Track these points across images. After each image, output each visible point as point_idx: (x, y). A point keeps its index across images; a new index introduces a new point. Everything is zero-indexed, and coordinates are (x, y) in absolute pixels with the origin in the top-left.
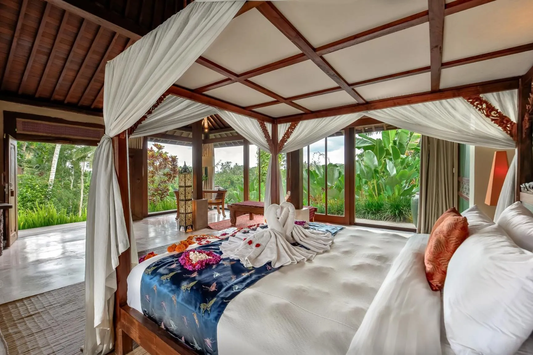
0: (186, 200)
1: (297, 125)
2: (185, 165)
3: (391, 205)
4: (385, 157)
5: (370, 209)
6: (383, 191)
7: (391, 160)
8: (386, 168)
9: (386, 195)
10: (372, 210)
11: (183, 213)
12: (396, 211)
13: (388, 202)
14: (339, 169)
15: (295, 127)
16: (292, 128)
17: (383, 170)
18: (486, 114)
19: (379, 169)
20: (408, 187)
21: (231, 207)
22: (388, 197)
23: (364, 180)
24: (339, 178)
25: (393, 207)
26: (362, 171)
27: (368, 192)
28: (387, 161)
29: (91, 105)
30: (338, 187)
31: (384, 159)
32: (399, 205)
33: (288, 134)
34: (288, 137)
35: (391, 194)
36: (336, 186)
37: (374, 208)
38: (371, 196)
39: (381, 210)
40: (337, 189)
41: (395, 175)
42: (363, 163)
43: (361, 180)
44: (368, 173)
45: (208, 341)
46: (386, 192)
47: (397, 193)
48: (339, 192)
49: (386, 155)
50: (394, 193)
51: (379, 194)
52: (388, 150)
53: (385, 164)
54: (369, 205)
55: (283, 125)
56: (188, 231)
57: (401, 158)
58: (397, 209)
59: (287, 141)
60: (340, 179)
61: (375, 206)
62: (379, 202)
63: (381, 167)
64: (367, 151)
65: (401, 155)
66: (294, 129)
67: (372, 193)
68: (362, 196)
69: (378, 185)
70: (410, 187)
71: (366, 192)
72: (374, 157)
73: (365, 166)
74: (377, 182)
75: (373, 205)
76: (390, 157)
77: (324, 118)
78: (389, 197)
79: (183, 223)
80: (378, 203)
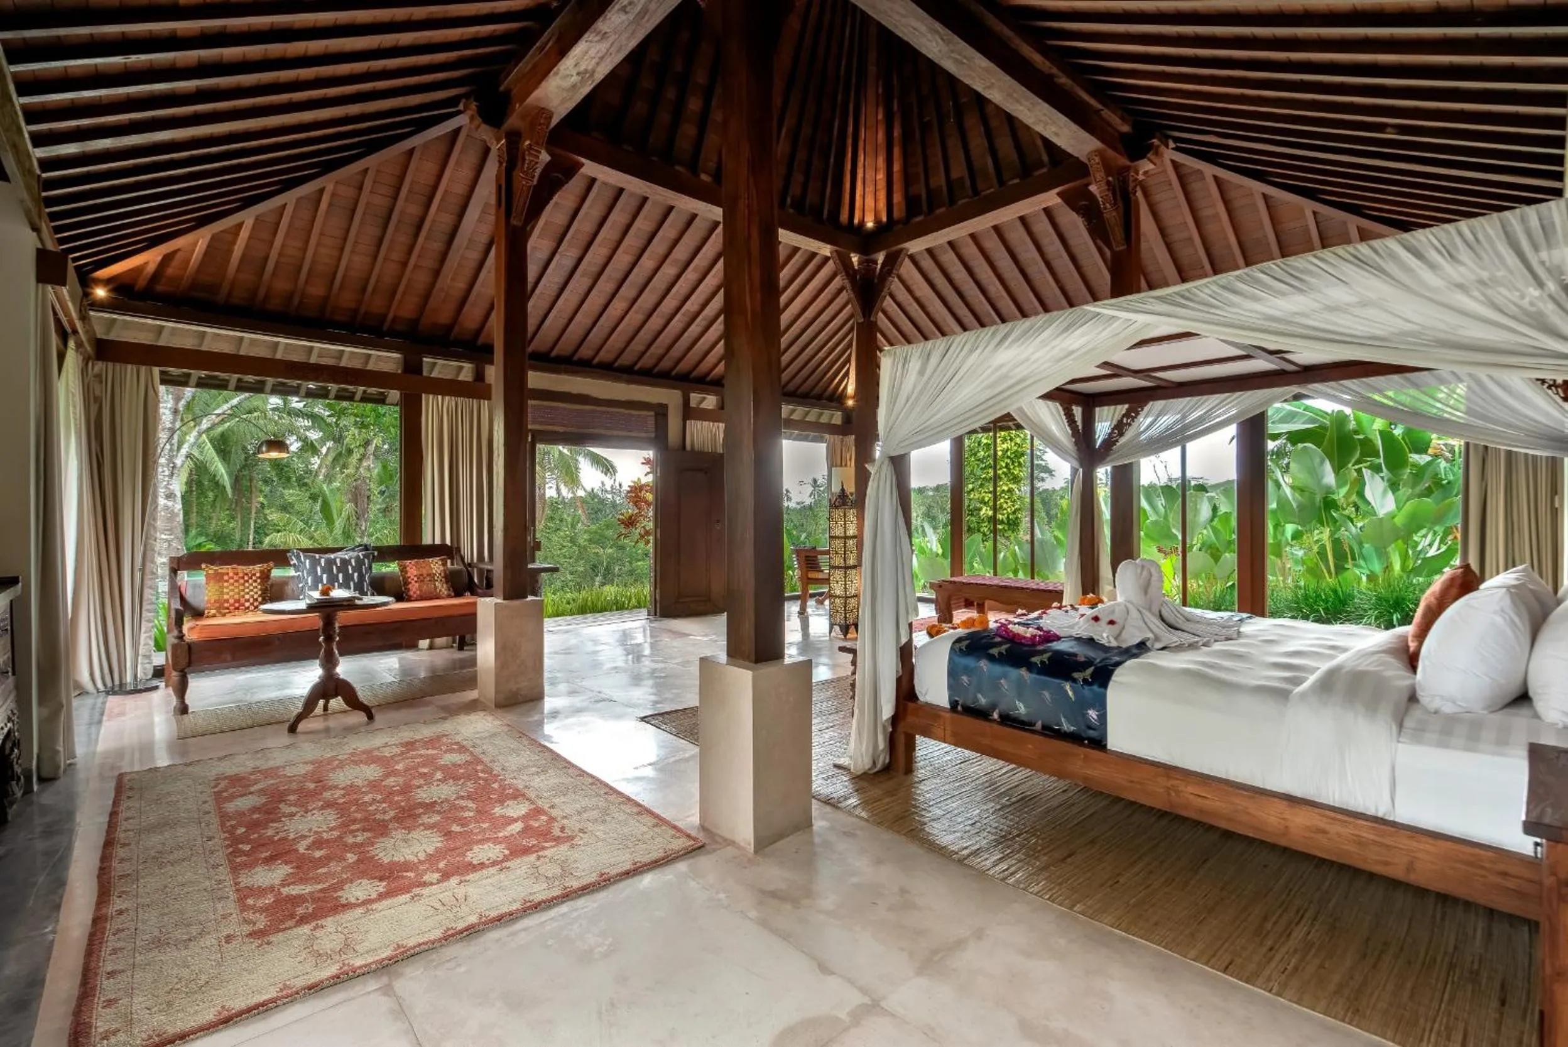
0: (847, 568)
1: (1142, 410)
2: (843, 490)
3: (1379, 599)
4: (1358, 462)
5: (1311, 607)
6: (1354, 559)
7: (1377, 469)
8: (1361, 495)
9: (1364, 571)
10: (1318, 611)
11: (839, 597)
12: (1392, 614)
13: (1370, 589)
14: (1212, 497)
15: (1137, 414)
16: (1132, 414)
17: (1354, 498)
18: (1562, 395)
19: (1340, 495)
20: (1438, 549)
21: (940, 586)
22: (1368, 576)
23: (1290, 529)
24: (1212, 520)
25: (1384, 603)
26: (1283, 502)
27: (1303, 562)
28: (1367, 473)
29: (636, 363)
30: (1210, 547)
31: (1356, 467)
32: (1404, 599)
33: (1120, 428)
34: (1121, 434)
35: (1377, 567)
36: (1203, 545)
37: (1324, 606)
38: (1313, 572)
39: (1346, 612)
40: (1206, 552)
41: (1392, 516)
42: (1286, 479)
43: (1280, 529)
44: (1301, 507)
45: (1093, 714)
46: (1362, 563)
47: (1397, 567)
48: (1212, 560)
49: (1363, 455)
50: (1388, 568)
51: (1340, 569)
52: (1370, 441)
53: (1360, 483)
54: (1306, 597)
55: (1106, 408)
56: (849, 636)
57: (1414, 465)
58: (1396, 611)
59: (1117, 441)
60: (1214, 523)
61: (1326, 601)
62: (1339, 589)
63: (1343, 491)
64: (1300, 446)
65: (1412, 455)
66: (1136, 417)
67: (1317, 564)
68: (1283, 575)
69: (1337, 543)
70: (1444, 548)
71: (1296, 562)
72: (1322, 462)
73: (1292, 487)
74: (1332, 534)
75: (1319, 596)
76: (1377, 461)
77: (1205, 397)
78: (1372, 577)
79: (839, 619)
80: (1335, 591)
